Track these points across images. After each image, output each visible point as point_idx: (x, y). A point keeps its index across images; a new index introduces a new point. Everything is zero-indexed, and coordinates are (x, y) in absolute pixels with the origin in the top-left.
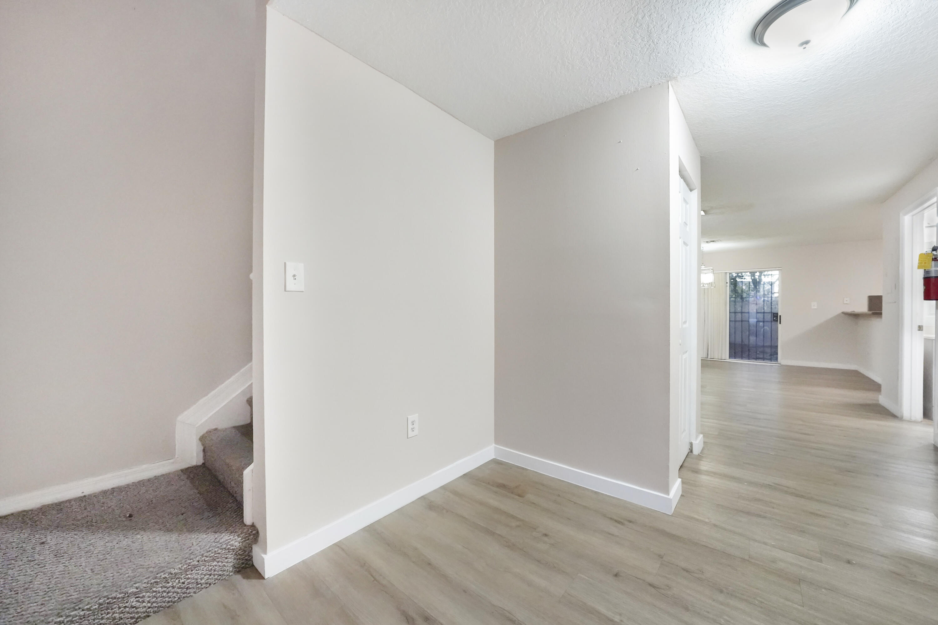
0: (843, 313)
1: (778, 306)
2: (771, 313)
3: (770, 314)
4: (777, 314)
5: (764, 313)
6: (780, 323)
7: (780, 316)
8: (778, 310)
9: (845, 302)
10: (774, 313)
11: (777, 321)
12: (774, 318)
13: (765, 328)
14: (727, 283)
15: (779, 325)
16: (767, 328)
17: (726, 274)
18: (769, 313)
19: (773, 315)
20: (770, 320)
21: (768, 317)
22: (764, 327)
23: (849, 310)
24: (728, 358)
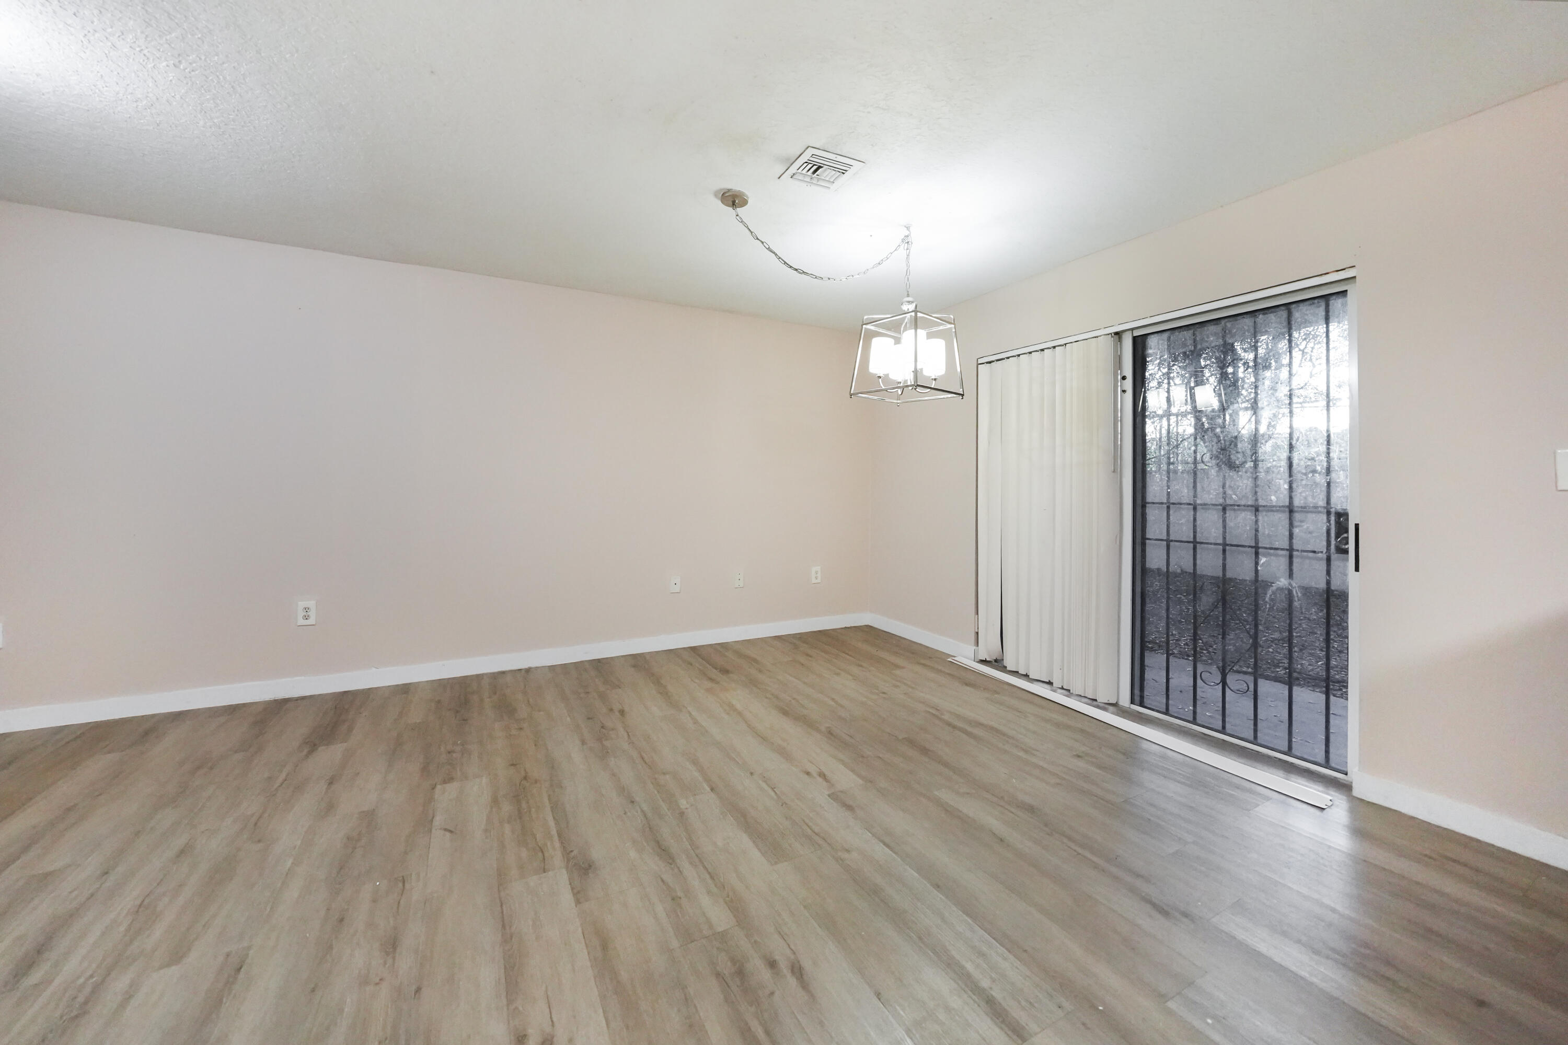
2: (1323, 509)
4: (1344, 514)
5: (1291, 510)
6: (1357, 569)
7: (1357, 526)
10: (1338, 514)
11: (1344, 552)
15: (1354, 574)
18: (1317, 510)
19: (1337, 522)
24: (1125, 700)
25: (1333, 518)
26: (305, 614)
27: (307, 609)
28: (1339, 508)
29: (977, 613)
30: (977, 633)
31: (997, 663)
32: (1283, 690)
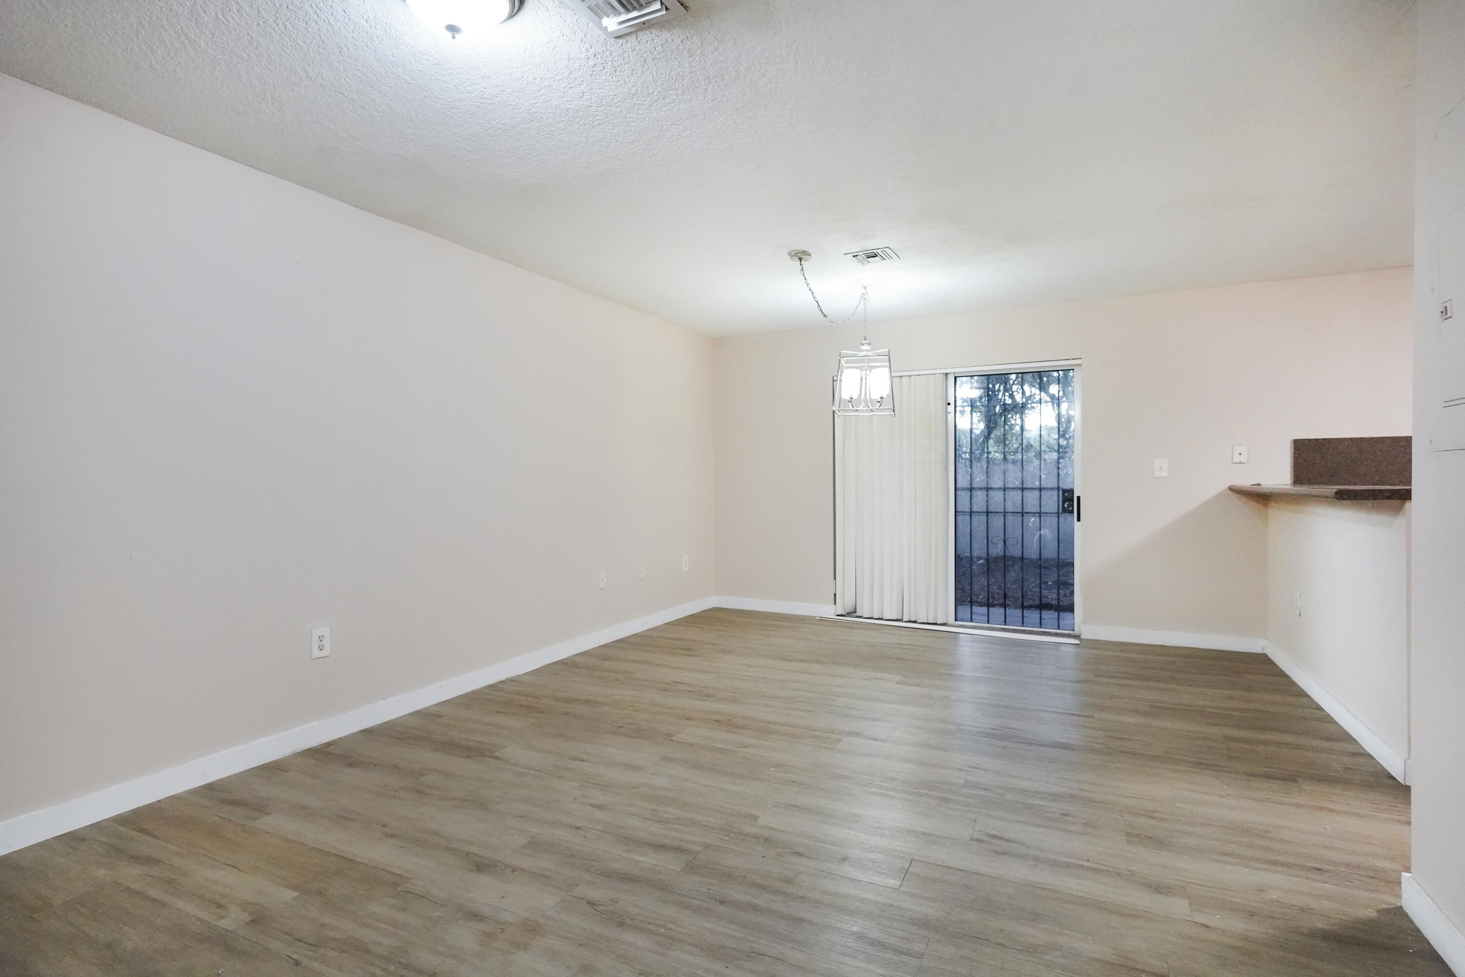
0: (1231, 489)
1: (1073, 471)
2: (1058, 488)
3: (1056, 493)
4: (1072, 491)
5: (1040, 489)
6: (1079, 520)
7: (1079, 498)
8: (1073, 482)
9: (1237, 459)
10: (1064, 491)
11: (1072, 512)
12: (1064, 503)
13: (1043, 532)
14: (949, 404)
15: (1077, 524)
16: (1048, 533)
17: (947, 379)
18: (1052, 489)
19: (1063, 495)
20: (1056, 511)
21: (1051, 502)
22: (1040, 530)
23: (1246, 481)
24: (951, 620)
25: (1061, 492)
26: (319, 643)
27: (321, 638)
28: (1066, 487)
29: (835, 578)
30: (835, 595)
31: (852, 613)
32: (1002, 610)
